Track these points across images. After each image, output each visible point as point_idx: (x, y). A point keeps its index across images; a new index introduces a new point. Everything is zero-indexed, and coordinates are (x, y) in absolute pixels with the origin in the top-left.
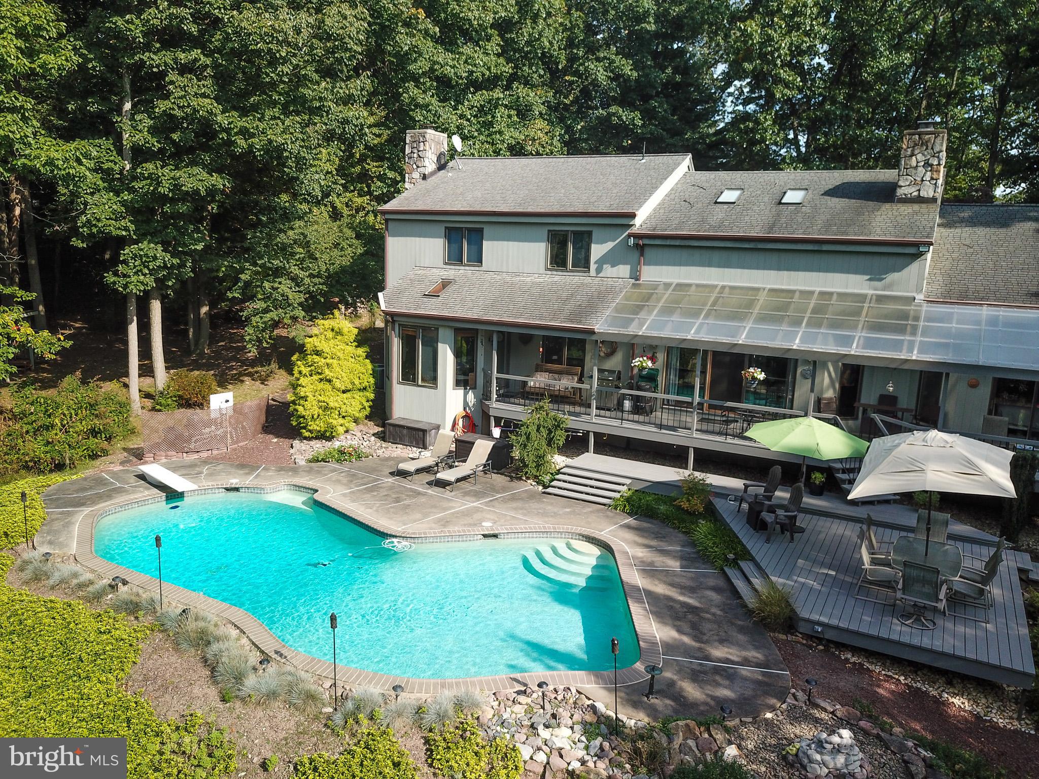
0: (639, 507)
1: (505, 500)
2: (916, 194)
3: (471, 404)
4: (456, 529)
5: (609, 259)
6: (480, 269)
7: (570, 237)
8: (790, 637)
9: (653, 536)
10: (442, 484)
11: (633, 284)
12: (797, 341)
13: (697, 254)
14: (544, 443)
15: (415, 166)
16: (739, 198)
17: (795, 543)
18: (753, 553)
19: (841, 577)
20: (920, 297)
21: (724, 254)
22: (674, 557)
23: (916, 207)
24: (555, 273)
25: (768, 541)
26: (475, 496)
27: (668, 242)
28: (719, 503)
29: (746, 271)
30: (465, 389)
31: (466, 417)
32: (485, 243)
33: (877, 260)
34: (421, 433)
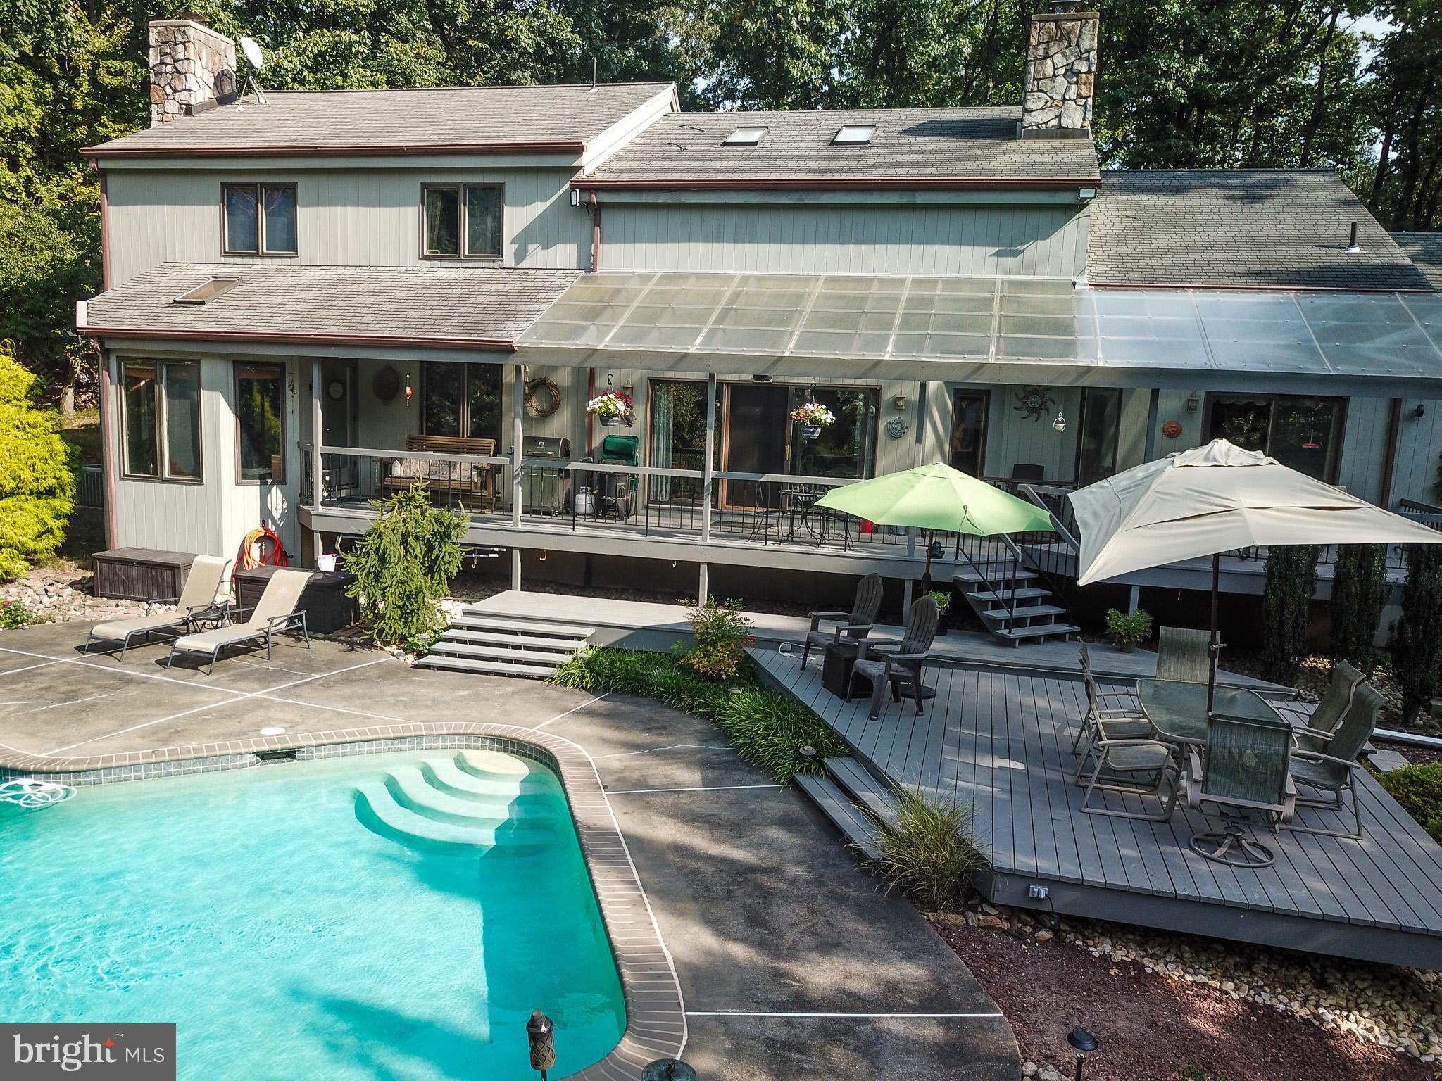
0: (612, 675)
1: (326, 684)
2: (1054, 122)
3: (277, 514)
4: (194, 744)
5: (539, 233)
6: (293, 261)
7: (464, 195)
8: (973, 919)
9: (641, 726)
10: (192, 661)
11: (583, 278)
12: (890, 348)
13: (696, 218)
14: (416, 568)
15: (169, 90)
16: (763, 138)
17: (926, 717)
18: (853, 739)
19: (1038, 771)
20: (1082, 281)
21: (744, 219)
22: (689, 764)
23: (1057, 143)
24: (437, 263)
25: (874, 714)
26: (259, 679)
27: (644, 198)
28: (764, 657)
29: (785, 248)
30: (263, 483)
31: (266, 538)
32: (300, 211)
33: (1007, 219)
34: (168, 573)
